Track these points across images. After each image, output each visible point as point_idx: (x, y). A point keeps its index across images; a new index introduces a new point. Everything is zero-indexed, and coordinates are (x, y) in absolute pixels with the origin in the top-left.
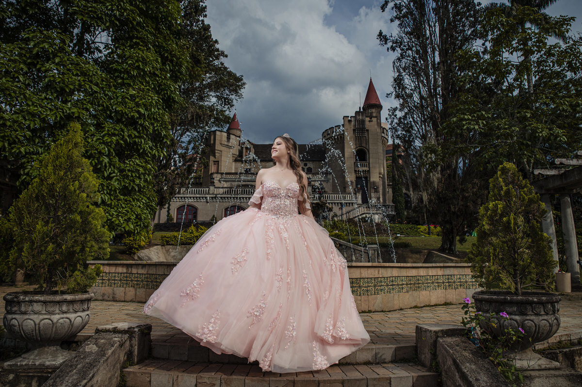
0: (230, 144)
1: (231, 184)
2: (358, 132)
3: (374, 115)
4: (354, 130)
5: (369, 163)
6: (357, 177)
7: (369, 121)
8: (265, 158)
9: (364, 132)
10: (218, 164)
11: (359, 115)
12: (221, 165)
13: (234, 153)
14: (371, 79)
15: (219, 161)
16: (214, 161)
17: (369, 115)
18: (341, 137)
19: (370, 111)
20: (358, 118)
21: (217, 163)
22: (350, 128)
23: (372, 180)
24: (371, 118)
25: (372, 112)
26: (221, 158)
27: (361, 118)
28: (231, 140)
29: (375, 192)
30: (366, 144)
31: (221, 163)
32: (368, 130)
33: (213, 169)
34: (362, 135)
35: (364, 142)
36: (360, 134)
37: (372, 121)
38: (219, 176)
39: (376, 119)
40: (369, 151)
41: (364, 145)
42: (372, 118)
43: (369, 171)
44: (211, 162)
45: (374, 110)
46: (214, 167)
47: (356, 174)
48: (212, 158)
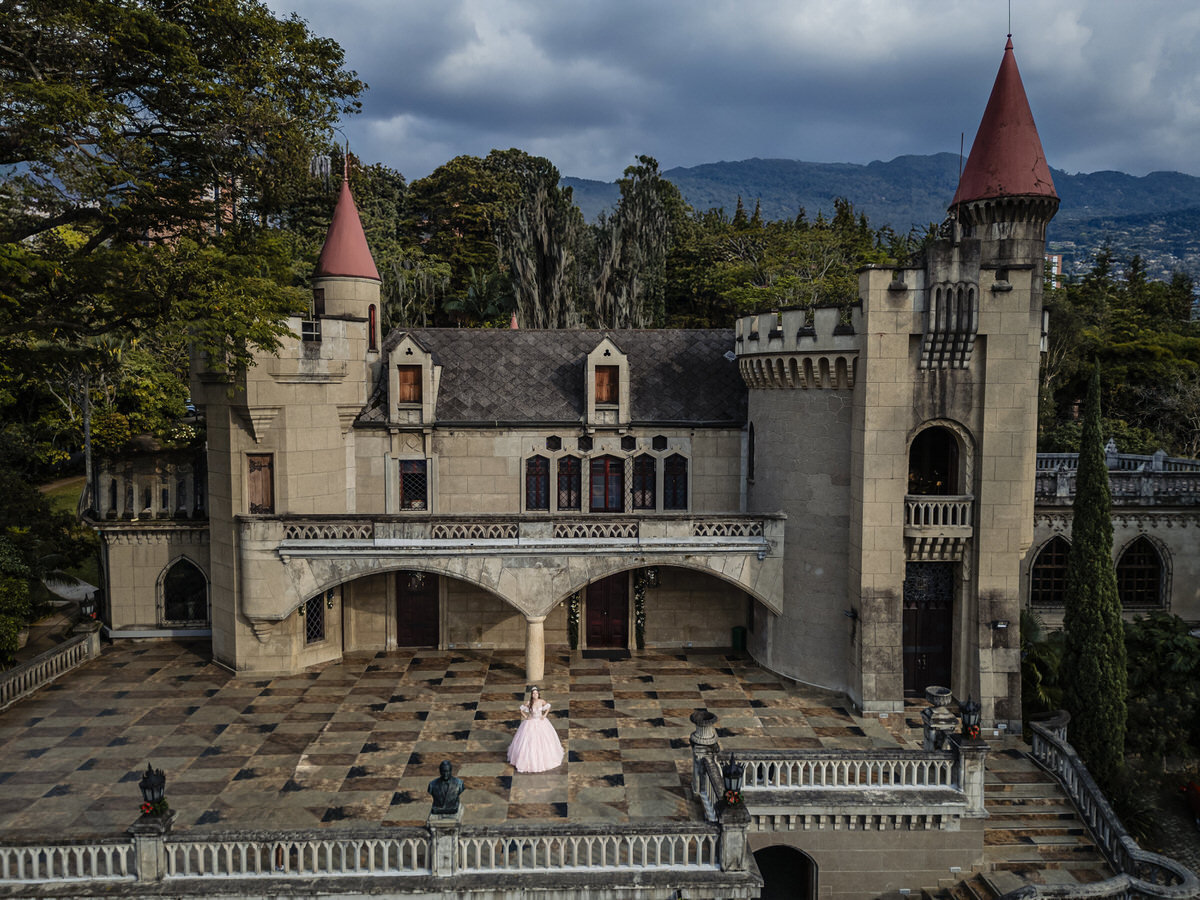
0: (323, 368)
1: (333, 567)
2: (932, 352)
3: (1020, 255)
4: (915, 338)
5: (976, 505)
6: (911, 567)
7: (995, 291)
8: (489, 410)
9: (964, 352)
10: (271, 466)
11: (950, 262)
12: (284, 475)
13: (345, 402)
14: (1009, 48)
15: (271, 455)
16: (248, 455)
17: (994, 251)
18: (841, 362)
19: (996, 234)
20: (941, 276)
21: (264, 463)
22: (898, 325)
23: (985, 585)
24: (1002, 274)
25: (1012, 241)
26: (283, 439)
27: (955, 274)
28: (326, 348)
29: (995, 646)
30: (968, 407)
31: (284, 464)
32: (982, 339)
33: (244, 493)
34: (952, 359)
35: (959, 395)
36: (941, 360)
37: (1009, 289)
38: (276, 533)
39: (1028, 276)
40: (978, 446)
41: (957, 413)
42: (1012, 275)
43: (974, 542)
44: (234, 459)
45: (1019, 230)
46: (253, 479)
47: (909, 551)
48: (238, 439)
